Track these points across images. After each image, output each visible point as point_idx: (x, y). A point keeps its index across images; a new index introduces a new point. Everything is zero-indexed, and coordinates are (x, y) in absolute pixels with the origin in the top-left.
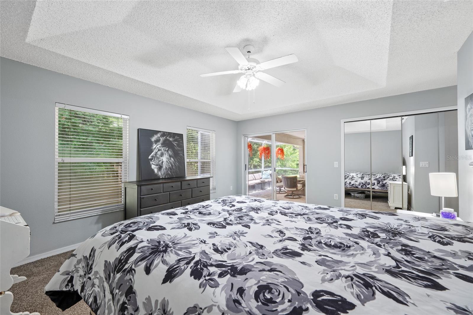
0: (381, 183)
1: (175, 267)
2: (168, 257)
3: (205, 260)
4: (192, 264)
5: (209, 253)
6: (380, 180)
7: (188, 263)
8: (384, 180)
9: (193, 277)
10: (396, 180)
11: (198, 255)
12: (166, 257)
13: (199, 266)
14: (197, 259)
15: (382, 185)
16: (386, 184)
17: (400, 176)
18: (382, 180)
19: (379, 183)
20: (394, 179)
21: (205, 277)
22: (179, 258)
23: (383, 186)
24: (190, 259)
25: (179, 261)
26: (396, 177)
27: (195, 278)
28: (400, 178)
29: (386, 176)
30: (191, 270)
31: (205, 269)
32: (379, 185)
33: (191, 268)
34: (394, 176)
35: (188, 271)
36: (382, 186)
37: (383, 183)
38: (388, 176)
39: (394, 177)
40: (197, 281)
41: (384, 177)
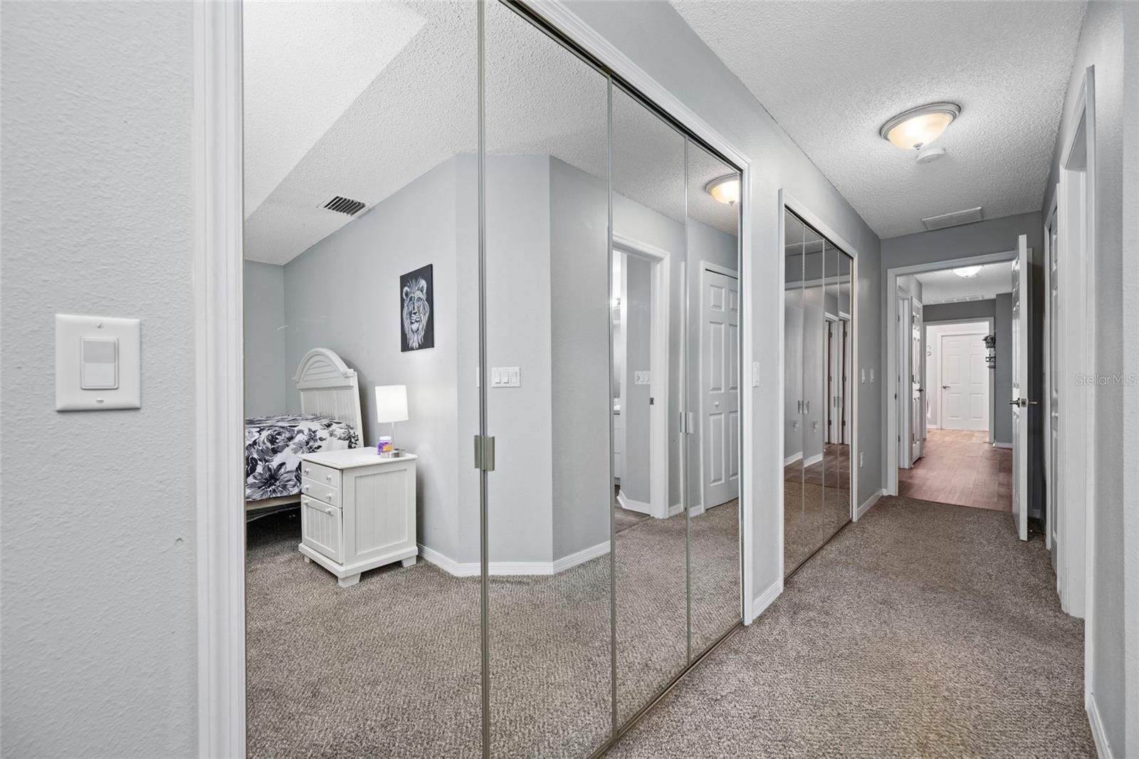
0: (259, 469)
6: (255, 456)
8: (275, 451)
10: (319, 447)
15: (267, 475)
16: (282, 471)
17: (331, 429)
18: (265, 455)
19: (253, 469)
20: (311, 444)
23: (272, 478)
26: (319, 435)
28: (331, 435)
29: (279, 434)
32: (251, 480)
34: (310, 430)
36: (265, 484)
37: (269, 469)
38: (288, 435)
39: (312, 436)
41: (272, 440)
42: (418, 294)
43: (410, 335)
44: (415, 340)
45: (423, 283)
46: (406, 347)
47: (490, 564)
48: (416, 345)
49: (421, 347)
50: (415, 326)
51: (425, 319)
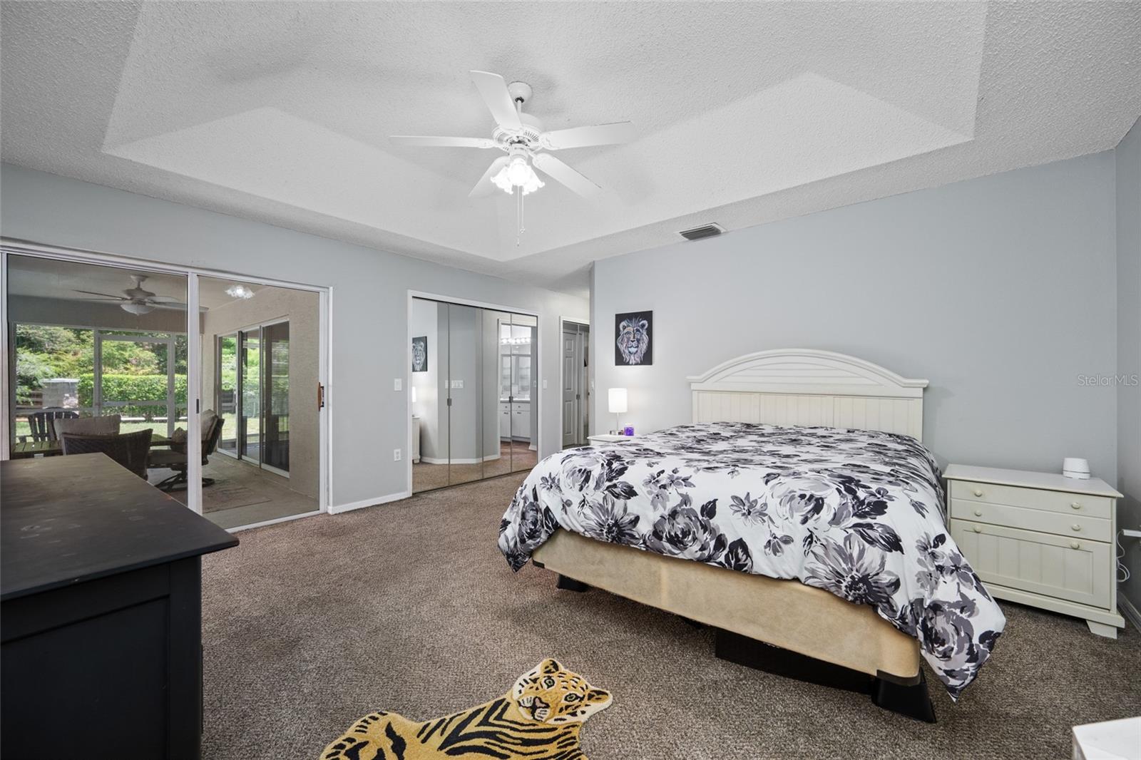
1: (883, 543)
2: (873, 565)
3: (851, 509)
4: (868, 520)
5: (833, 511)
7: (870, 526)
9: (885, 510)
11: (846, 524)
12: (875, 568)
13: (867, 510)
14: (856, 520)
21: (879, 498)
22: (867, 545)
24: (860, 529)
25: (872, 542)
27: (886, 507)
30: (878, 517)
31: (866, 502)
33: (875, 519)
35: (880, 519)
40: (888, 504)
42: (419, 348)
43: (415, 365)
44: (418, 368)
45: (422, 344)
46: (414, 370)
47: (451, 460)
48: (418, 369)
49: (421, 371)
50: (418, 362)
51: (423, 359)
